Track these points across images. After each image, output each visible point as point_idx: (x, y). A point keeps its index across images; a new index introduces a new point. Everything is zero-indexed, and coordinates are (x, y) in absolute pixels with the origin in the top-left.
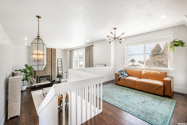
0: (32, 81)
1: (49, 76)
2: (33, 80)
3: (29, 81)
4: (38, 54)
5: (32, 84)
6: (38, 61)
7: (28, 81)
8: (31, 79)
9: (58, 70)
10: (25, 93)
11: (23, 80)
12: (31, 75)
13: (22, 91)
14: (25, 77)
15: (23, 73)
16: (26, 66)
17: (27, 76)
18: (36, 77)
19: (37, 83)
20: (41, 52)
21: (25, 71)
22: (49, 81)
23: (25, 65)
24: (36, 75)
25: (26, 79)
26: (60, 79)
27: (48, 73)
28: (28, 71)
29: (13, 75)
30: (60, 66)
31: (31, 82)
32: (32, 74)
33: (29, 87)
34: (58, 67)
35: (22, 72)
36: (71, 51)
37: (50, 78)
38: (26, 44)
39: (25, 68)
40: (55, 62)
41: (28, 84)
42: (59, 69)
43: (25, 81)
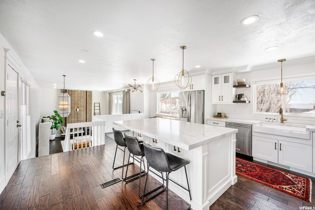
0: (62, 129)
3: (59, 129)
4: (63, 105)
5: (62, 133)
6: (64, 109)
7: (57, 130)
8: (62, 127)
10: (54, 143)
11: (52, 128)
12: (60, 123)
13: (51, 141)
14: (54, 125)
15: (52, 120)
16: (56, 112)
17: (56, 124)
20: (67, 103)
21: (54, 118)
23: (54, 111)
24: (67, 123)
25: (55, 127)
28: (58, 118)
29: (43, 121)
30: (97, 111)
31: (61, 131)
32: (62, 122)
33: (59, 136)
34: (95, 113)
35: (51, 118)
36: (110, 94)
38: (55, 88)
39: (54, 114)
40: (92, 107)
41: (58, 133)
43: (54, 129)
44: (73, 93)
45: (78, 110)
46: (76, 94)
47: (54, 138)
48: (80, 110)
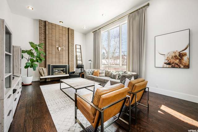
0: (41, 71)
1: (65, 67)
2: (43, 70)
5: (42, 76)
7: (34, 70)
8: (40, 68)
9: (77, 60)
10: (30, 89)
11: (26, 67)
12: (39, 61)
14: (30, 62)
17: (32, 61)
18: (47, 66)
19: (49, 74)
22: (65, 73)
23: (29, 42)
24: (47, 64)
25: (32, 66)
26: (81, 70)
27: (64, 62)
28: (35, 54)
30: (78, 54)
31: (40, 73)
32: (41, 60)
33: (37, 80)
34: (76, 56)
37: (66, 70)
40: (73, 48)
42: (78, 58)
43: (29, 68)
44: (54, 27)
45: (60, 49)
46: (57, 29)
47: (30, 82)
48: (62, 49)
